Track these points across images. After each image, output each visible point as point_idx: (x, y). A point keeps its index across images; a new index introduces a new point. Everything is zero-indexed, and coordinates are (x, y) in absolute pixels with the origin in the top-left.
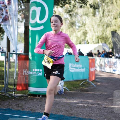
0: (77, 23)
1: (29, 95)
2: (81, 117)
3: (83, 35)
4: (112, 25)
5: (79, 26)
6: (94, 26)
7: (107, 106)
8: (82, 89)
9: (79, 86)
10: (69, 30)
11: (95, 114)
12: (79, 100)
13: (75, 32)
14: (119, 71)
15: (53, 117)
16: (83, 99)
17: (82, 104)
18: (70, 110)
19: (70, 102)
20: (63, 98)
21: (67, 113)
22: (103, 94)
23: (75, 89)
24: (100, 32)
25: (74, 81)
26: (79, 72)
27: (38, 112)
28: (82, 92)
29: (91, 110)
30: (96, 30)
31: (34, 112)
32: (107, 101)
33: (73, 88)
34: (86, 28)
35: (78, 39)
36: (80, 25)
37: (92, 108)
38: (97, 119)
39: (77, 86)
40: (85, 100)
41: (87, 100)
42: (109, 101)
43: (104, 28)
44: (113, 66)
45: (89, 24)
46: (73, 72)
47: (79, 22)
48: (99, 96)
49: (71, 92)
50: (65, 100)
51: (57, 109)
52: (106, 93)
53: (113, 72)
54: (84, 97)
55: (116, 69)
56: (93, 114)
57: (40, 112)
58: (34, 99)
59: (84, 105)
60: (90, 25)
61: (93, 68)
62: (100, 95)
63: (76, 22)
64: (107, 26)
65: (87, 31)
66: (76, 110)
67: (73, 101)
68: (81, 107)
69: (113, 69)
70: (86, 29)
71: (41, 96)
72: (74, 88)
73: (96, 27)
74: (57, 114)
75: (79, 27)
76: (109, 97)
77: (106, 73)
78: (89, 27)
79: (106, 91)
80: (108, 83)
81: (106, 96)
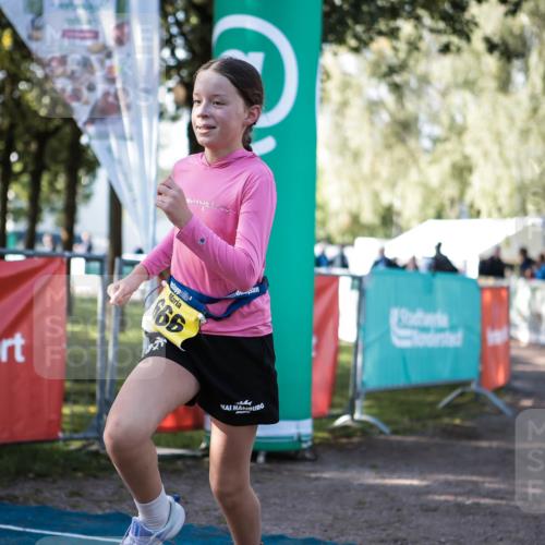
0: (427, 121)
3: (454, 177)
5: (433, 136)
6: (506, 137)
8: (450, 428)
9: (434, 414)
10: (388, 154)
12: (436, 476)
13: (416, 161)
16: (454, 474)
17: (450, 494)
18: (397, 525)
19: (397, 488)
20: (361, 466)
21: (384, 536)
23: (418, 426)
25: (414, 388)
29: (491, 522)
30: (511, 154)
33: (406, 420)
34: (465, 145)
35: (430, 198)
36: (437, 131)
37: (496, 514)
39: (427, 410)
40: (464, 478)
41: (475, 478)
45: (481, 129)
46: (407, 349)
47: (434, 119)
49: (399, 442)
50: (373, 474)
51: (336, 518)
54: (457, 465)
59: (460, 499)
61: (500, 327)
63: (423, 117)
65: (473, 161)
66: (424, 521)
67: (409, 482)
68: (447, 512)
70: (470, 150)
71: (261, 459)
72: (411, 420)
74: (336, 540)
75: (436, 141)
78: (479, 142)
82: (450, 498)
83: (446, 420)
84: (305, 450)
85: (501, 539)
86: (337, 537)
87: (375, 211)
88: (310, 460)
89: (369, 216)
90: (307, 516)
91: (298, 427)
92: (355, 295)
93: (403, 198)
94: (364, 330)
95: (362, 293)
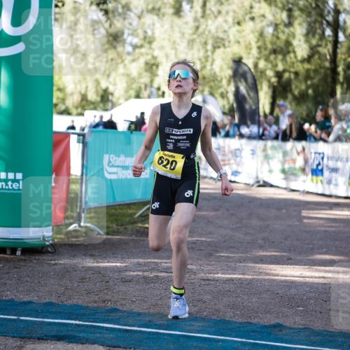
0: (129, 35)
2: (135, 311)
3: (146, 71)
4: (229, 42)
5: (134, 44)
6: (178, 44)
7: (212, 275)
8: (142, 230)
9: (132, 221)
10: (105, 55)
12: (132, 260)
13: (123, 61)
14: (248, 174)
15: (55, 313)
16: (144, 259)
17: (140, 271)
18: (105, 291)
19: (106, 268)
20: (84, 255)
21: (97, 298)
22: (202, 242)
23: (121, 229)
25: (119, 205)
26: (131, 179)
27: (7, 299)
28: (141, 238)
32: (211, 261)
33: (114, 226)
34: (154, 50)
35: (132, 84)
36: (136, 41)
39: (128, 219)
40: (149, 260)
41: (156, 260)
42: (219, 261)
43: (207, 51)
44: (232, 161)
45: (164, 39)
46: (114, 180)
47: (134, 34)
48: (189, 246)
49: (109, 239)
50: (92, 261)
51: (66, 289)
52: (208, 240)
53: (233, 178)
54: (146, 253)
55: (240, 170)
57: (13, 297)
59: (146, 274)
60: (166, 43)
63: (126, 32)
64: (215, 45)
65: (159, 60)
66: (123, 288)
67: (114, 264)
68: (138, 282)
69: (231, 168)
70: (156, 53)
71: (19, 253)
72: (117, 225)
73: (182, 46)
74: (65, 303)
75: (135, 47)
76: (218, 249)
77: (211, 181)
78: (162, 48)
79: (210, 233)
80: (218, 210)
81: (210, 248)
82: (140, 273)
83: (140, 225)
84: (48, 246)
86: (67, 300)
87: (97, 92)
88: (49, 252)
89: (92, 96)
90: (47, 289)
92: (81, 145)
93: (115, 84)
94: (86, 168)
95: (85, 144)
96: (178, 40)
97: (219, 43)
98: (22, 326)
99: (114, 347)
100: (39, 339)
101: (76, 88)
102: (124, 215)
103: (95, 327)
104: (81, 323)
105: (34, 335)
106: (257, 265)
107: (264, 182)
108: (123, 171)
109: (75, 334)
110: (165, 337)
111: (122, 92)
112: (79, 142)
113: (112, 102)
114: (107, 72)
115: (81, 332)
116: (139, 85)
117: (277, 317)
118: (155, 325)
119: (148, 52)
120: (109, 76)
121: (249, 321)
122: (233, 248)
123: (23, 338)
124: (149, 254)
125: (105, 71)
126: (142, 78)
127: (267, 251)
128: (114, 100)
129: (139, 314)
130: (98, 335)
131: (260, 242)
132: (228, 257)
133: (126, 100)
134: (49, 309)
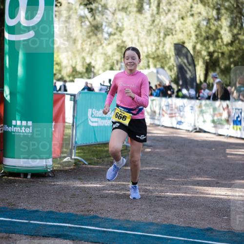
0: (106, 26)
1: (5, 174)
2: (110, 218)
3: (118, 51)
4: (176, 31)
5: (109, 32)
6: (140, 33)
7: (163, 194)
9: (108, 155)
10: (89, 40)
11: (138, 210)
12: (107, 183)
13: (101, 44)
14: (188, 123)
15: (54, 218)
16: (116, 181)
17: (113, 190)
18: (89, 204)
19: (89, 188)
20: (74, 178)
21: (83, 209)
22: (157, 171)
23: (100, 161)
24: (152, 46)
25: (99, 144)
26: (107, 126)
27: (21, 208)
30: (143, 41)
31: (15, 208)
32: (162, 184)
33: (95, 158)
34: (123, 37)
35: (108, 60)
36: (110, 30)
38: (142, 219)
39: (105, 154)
40: (119, 183)
41: (124, 183)
42: (168, 184)
43: (160, 37)
44: (177, 115)
45: (130, 29)
46: (95, 126)
47: (109, 24)
48: (147, 173)
49: (91, 168)
50: (80, 183)
51: (62, 202)
52: (161, 169)
53: (178, 126)
55: (183, 121)
56: (134, 211)
57: (25, 207)
58: (15, 182)
59: (117, 192)
60: (131, 32)
62: (151, 173)
63: (104, 24)
64: (166, 33)
65: (127, 43)
66: (101, 202)
67: (95, 185)
68: (112, 198)
69: (176, 119)
70: (124, 39)
71: (29, 177)
72: (97, 158)
73: (143, 34)
74: (61, 211)
75: (110, 34)
76: (167, 175)
77: (162, 128)
78: (129, 35)
79: (162, 164)
80: (167, 148)
81: (162, 175)
82: (113, 192)
84: (49, 172)
85: (135, 209)
86: (62, 210)
87: (83, 65)
88: (50, 176)
89: (80, 68)
90: (49, 202)
91: (46, 162)
92: (72, 102)
93: (96, 61)
94: (76, 118)
95: (75, 102)
96: (140, 30)
97: (168, 32)
98: (32, 228)
99: (95, 243)
100: (43, 237)
101: (69, 63)
102: (102, 151)
103: (82, 228)
104: (72, 225)
105: (40, 234)
106: (195, 187)
107: (200, 129)
108: (102, 121)
109: (68, 233)
110: (131, 236)
111: (101, 66)
112: (71, 100)
113: (93, 72)
114: (91, 52)
115: (73, 232)
116: (113, 61)
117: (209, 223)
118: (124, 228)
119: (119, 38)
120: (91, 54)
121: (190, 225)
122: (178, 174)
123: (32, 236)
124: (120, 179)
125: (89, 51)
126: (115, 56)
127: (202, 177)
128: (95, 71)
129: (113, 220)
130: (84, 234)
131: (197, 170)
132: (174, 181)
133: (104, 71)
134: (50, 216)
